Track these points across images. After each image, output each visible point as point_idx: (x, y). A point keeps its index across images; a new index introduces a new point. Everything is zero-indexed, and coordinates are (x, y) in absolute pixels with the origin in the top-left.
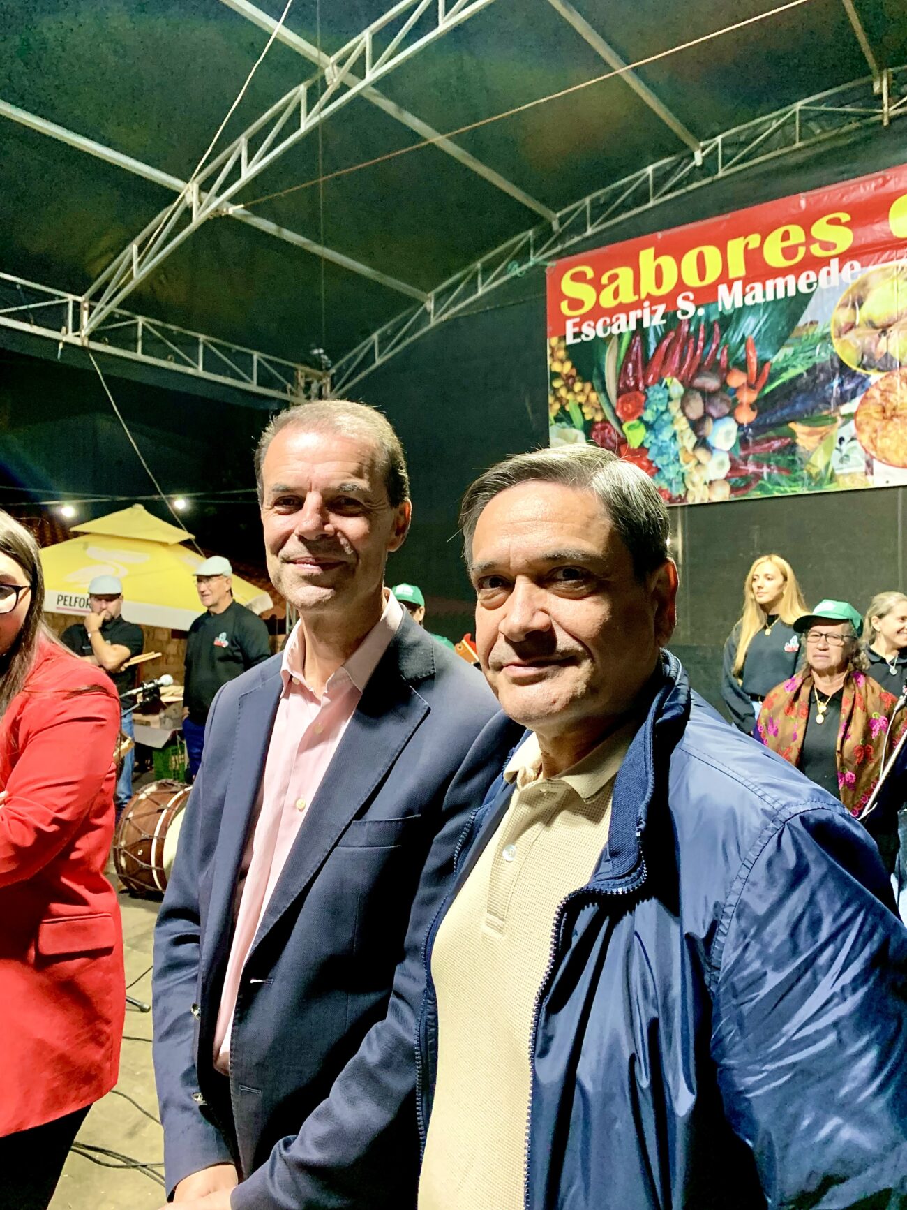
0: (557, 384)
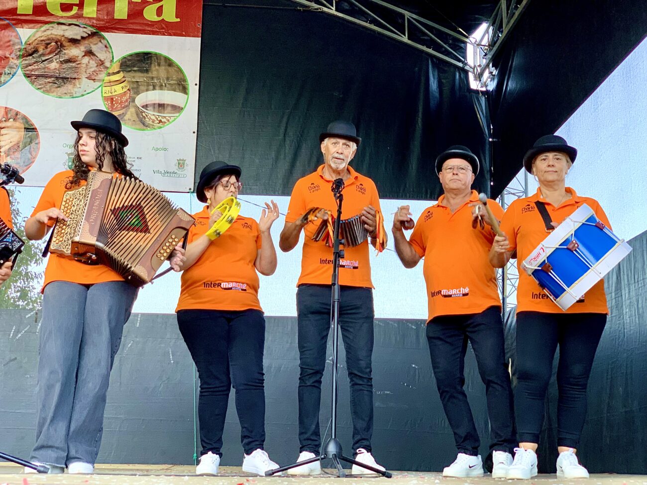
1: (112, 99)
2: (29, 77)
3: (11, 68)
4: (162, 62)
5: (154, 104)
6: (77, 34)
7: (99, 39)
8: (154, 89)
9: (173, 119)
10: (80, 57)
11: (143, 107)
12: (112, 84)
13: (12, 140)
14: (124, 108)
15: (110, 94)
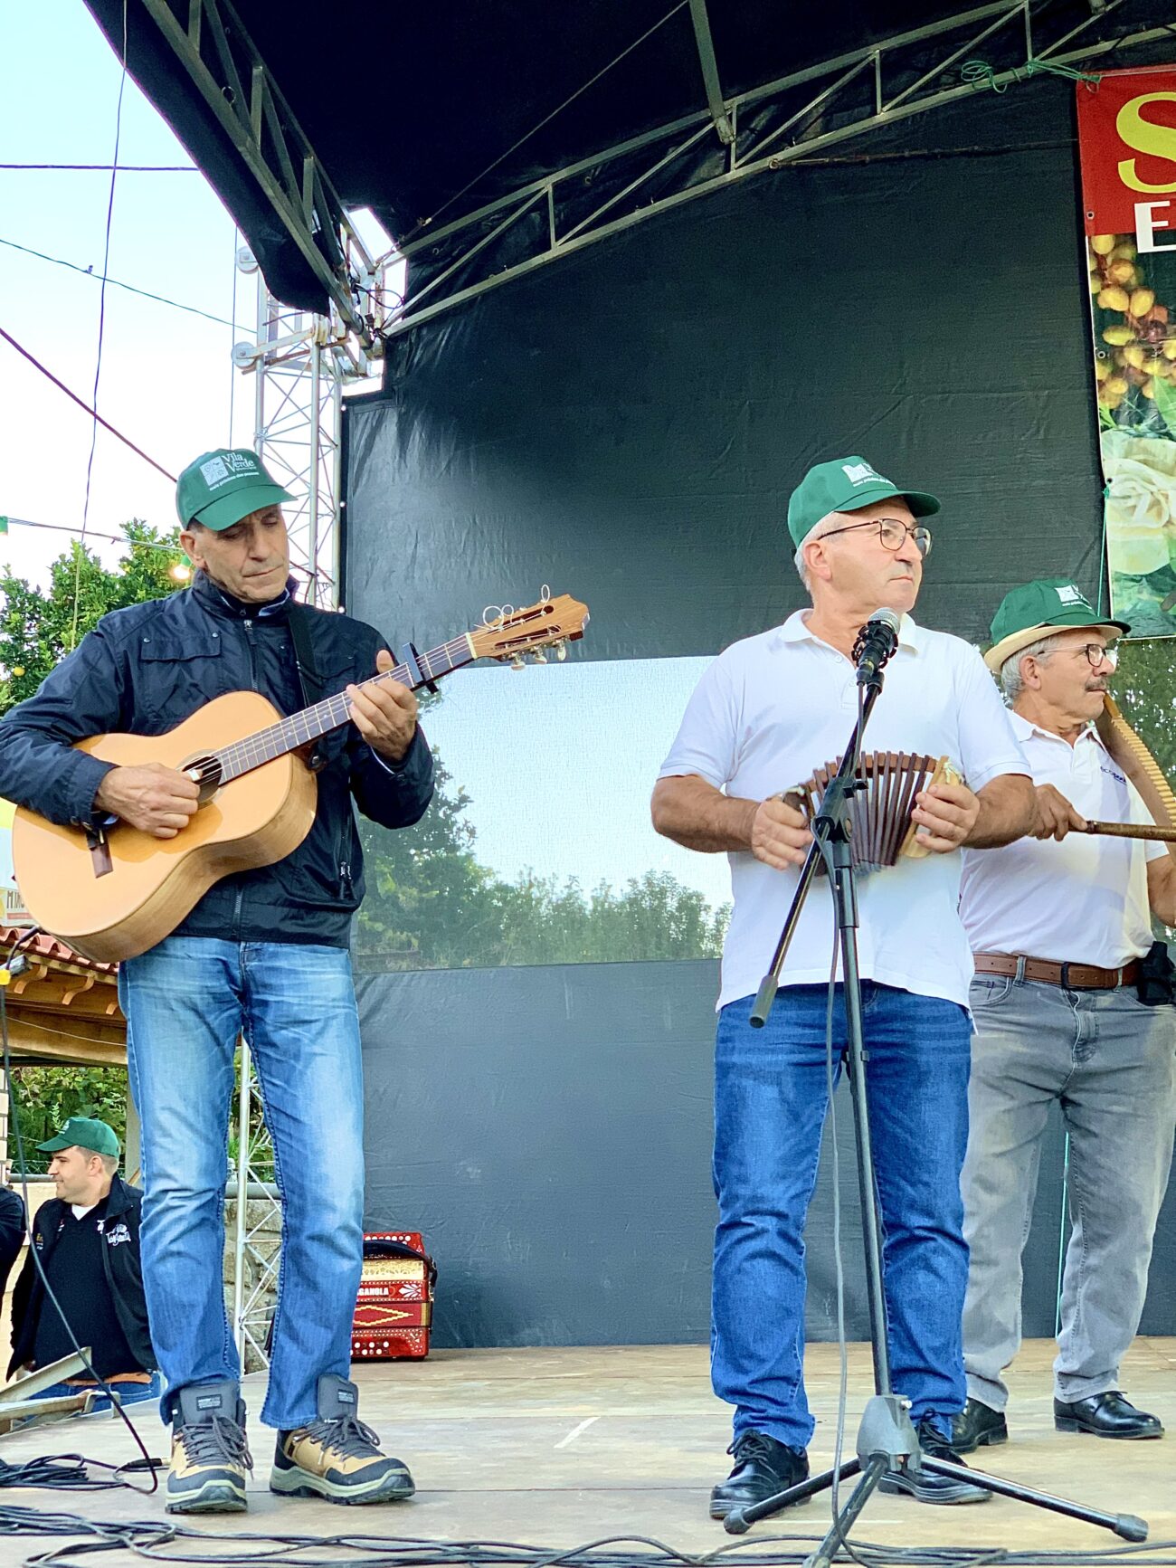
0: (1115, 338)
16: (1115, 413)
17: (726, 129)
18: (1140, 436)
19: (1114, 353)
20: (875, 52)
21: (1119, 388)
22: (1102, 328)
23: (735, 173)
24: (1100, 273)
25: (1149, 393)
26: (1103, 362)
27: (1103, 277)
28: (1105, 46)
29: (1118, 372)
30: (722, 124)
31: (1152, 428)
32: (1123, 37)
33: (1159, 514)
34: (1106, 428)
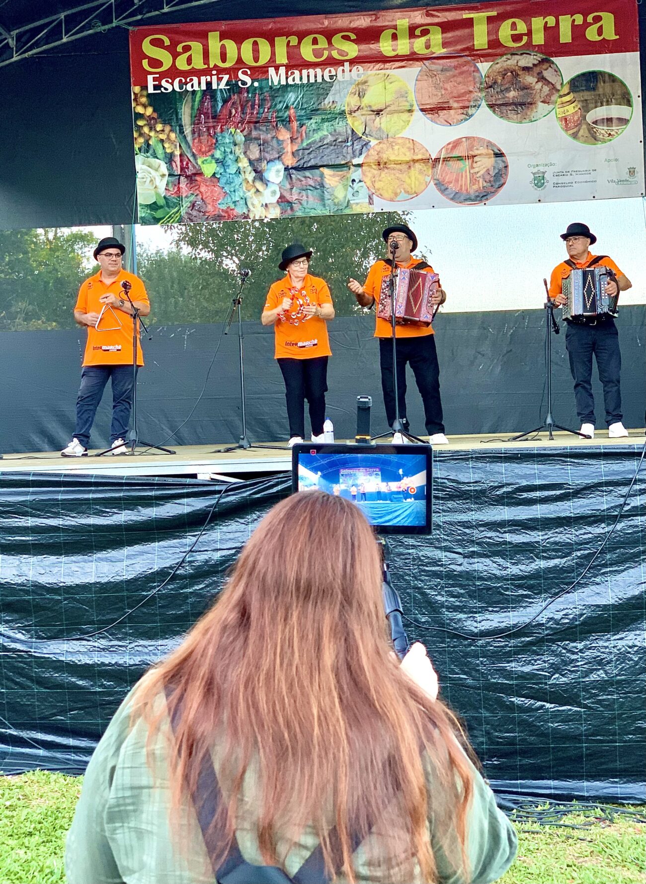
0: (140, 123)
1: (566, 119)
2: (491, 107)
3: (476, 100)
4: (607, 78)
5: (603, 119)
6: (528, 63)
7: (548, 65)
8: (602, 105)
9: (620, 131)
10: (534, 84)
11: (593, 123)
12: (564, 105)
13: (484, 166)
14: (577, 126)
15: (564, 115)
16: (140, 149)
17: (12, 43)
18: (148, 157)
19: (140, 128)
20: (62, 16)
21: (141, 140)
22: (136, 119)
23: (15, 59)
24: (135, 100)
25: (151, 142)
26: (136, 131)
27: (137, 101)
28: (139, 17)
29: (141, 135)
30: (10, 41)
31: (152, 155)
32: (145, 14)
33: (153, 184)
34: (137, 154)
